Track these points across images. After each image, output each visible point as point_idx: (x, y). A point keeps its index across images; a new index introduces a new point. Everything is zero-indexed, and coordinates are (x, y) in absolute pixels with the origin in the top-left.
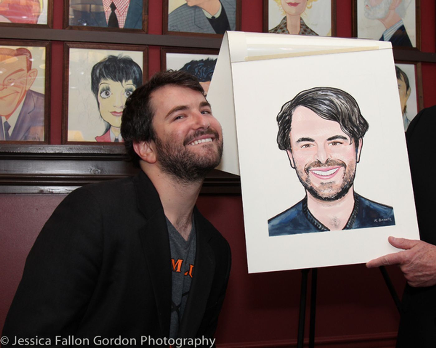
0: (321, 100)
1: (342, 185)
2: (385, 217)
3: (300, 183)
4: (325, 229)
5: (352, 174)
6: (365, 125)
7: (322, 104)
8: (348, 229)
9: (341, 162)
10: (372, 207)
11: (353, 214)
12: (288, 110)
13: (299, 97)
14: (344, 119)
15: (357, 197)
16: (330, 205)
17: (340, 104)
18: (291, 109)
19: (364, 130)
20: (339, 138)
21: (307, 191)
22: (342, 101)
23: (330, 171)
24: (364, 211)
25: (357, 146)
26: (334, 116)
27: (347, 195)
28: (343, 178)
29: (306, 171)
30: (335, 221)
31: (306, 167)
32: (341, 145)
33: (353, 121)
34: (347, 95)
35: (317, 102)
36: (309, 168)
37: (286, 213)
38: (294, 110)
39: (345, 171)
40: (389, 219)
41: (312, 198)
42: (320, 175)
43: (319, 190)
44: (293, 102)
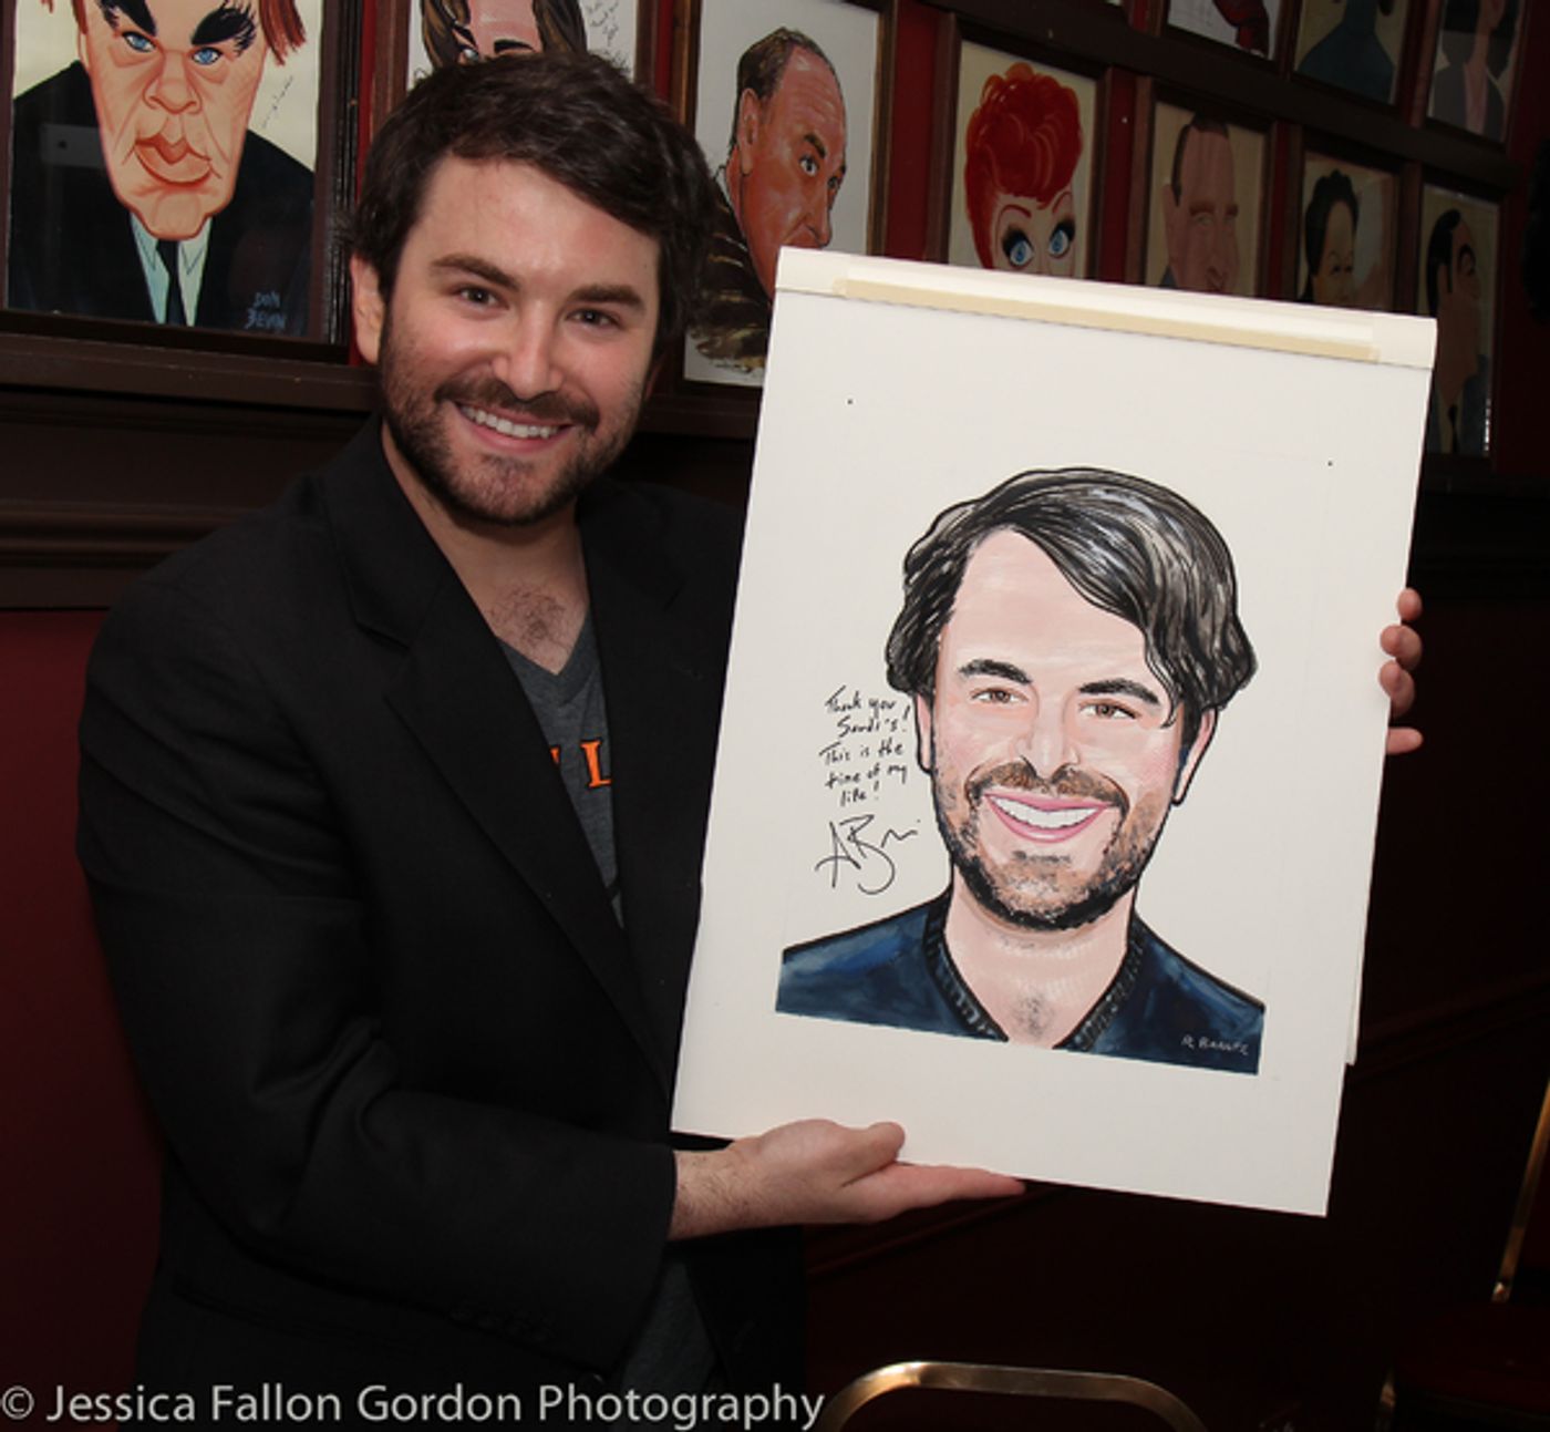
0: (1094, 524)
1: (1094, 876)
2: (1225, 1034)
3: (939, 835)
4: (990, 1032)
5: (1144, 844)
6: (1241, 663)
7: (1096, 542)
8: (1075, 1047)
9: (1113, 788)
10: (1186, 987)
11: (1109, 998)
12: (958, 535)
13: (1009, 491)
14: (1167, 620)
15: (1139, 933)
16: (1032, 945)
17: (1167, 557)
18: (968, 534)
19: (1233, 682)
20: (1128, 692)
21: (957, 869)
22: (1178, 547)
23: (1061, 814)
24: (1152, 994)
25: (1189, 737)
26: (1130, 600)
27: (1105, 920)
28: (1106, 852)
29: (972, 796)
30: (1035, 1011)
31: (976, 778)
32: (1130, 720)
33: (1200, 634)
34: (1203, 525)
35: (1079, 529)
36: (986, 782)
37: (860, 938)
38: (980, 542)
39: (1120, 824)
40: (1239, 1048)
42: (1019, 821)
43: (1002, 876)
44: (984, 506)
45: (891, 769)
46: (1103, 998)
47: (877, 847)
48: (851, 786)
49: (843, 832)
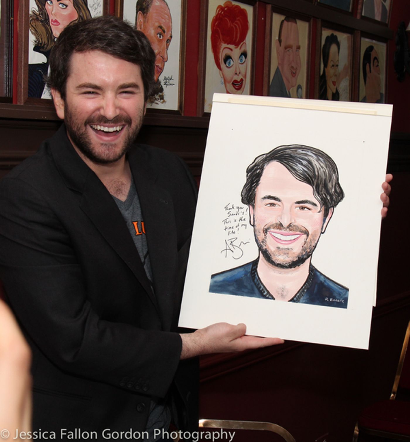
0: (299, 159)
1: (299, 253)
2: (337, 297)
3: (256, 243)
4: (270, 297)
5: (314, 244)
6: (340, 195)
7: (299, 164)
8: (294, 301)
9: (305, 229)
10: (326, 284)
11: (304, 287)
12: (261, 163)
13: (276, 150)
14: (319, 184)
15: (312, 269)
16: (282, 273)
17: (318, 166)
18: (264, 162)
19: (338, 200)
20: (309, 203)
21: (261, 252)
22: (322, 164)
23: (290, 236)
24: (316, 286)
25: (326, 215)
26: (309, 179)
27: (303, 265)
28: (303, 247)
29: (265, 232)
30: (283, 291)
31: (266, 227)
32: (309, 211)
33: (329, 188)
34: (329, 159)
35: (294, 161)
36: (269, 228)
37: (233, 271)
38: (267, 165)
39: (307, 239)
40: (342, 301)
41: (264, 262)
42: (278, 239)
43: (273, 254)
44: (268, 155)
45: (242, 225)
46: (302, 287)
47: (238, 246)
48: (231, 230)
49: (228, 243)
